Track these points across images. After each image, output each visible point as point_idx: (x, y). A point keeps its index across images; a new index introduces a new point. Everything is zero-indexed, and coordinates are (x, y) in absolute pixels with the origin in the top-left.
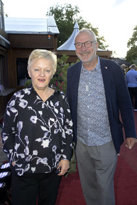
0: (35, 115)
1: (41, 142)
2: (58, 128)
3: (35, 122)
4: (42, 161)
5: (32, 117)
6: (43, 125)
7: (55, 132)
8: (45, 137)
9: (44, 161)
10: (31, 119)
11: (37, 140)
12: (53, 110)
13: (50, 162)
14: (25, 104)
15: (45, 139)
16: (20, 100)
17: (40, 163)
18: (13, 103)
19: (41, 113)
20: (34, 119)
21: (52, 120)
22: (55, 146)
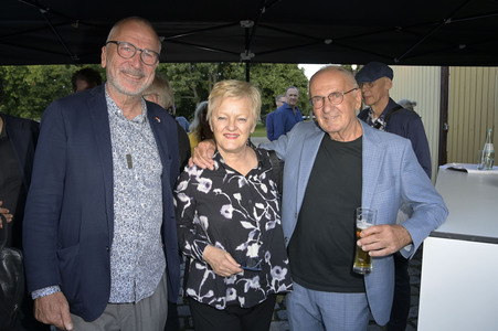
0: (227, 203)
1: (246, 250)
2: (273, 219)
3: (230, 216)
4: (252, 285)
5: (224, 208)
6: (244, 219)
7: (267, 227)
8: (250, 240)
9: (254, 283)
10: (223, 211)
11: (239, 248)
12: (259, 187)
13: (263, 283)
14: (207, 185)
15: (250, 244)
16: (198, 179)
17: (250, 289)
18: (184, 185)
19: (238, 196)
20: (228, 211)
21: (260, 206)
22: (268, 252)
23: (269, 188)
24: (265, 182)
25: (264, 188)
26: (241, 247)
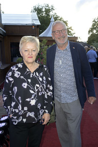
0: (25, 82)
1: (30, 101)
2: (42, 91)
3: (25, 87)
4: (30, 115)
6: (31, 89)
7: (40, 94)
8: (32, 97)
9: (32, 114)
10: (23, 85)
11: (27, 100)
12: (38, 78)
13: (36, 115)
14: (18, 74)
15: (32, 99)
16: (15, 72)
17: (29, 116)
18: (10, 74)
19: (29, 80)
20: (25, 85)
21: (38, 85)
22: (39, 104)
23: (43, 79)
24: (42, 77)
25: (41, 79)
26: (28, 100)
